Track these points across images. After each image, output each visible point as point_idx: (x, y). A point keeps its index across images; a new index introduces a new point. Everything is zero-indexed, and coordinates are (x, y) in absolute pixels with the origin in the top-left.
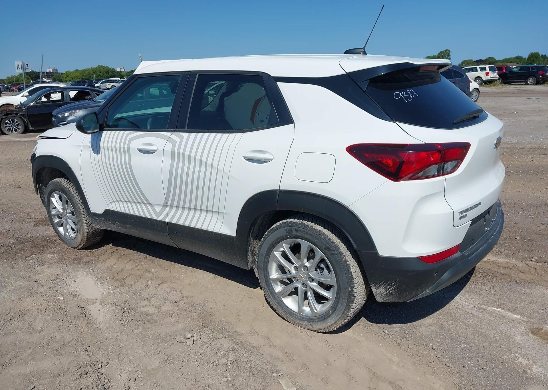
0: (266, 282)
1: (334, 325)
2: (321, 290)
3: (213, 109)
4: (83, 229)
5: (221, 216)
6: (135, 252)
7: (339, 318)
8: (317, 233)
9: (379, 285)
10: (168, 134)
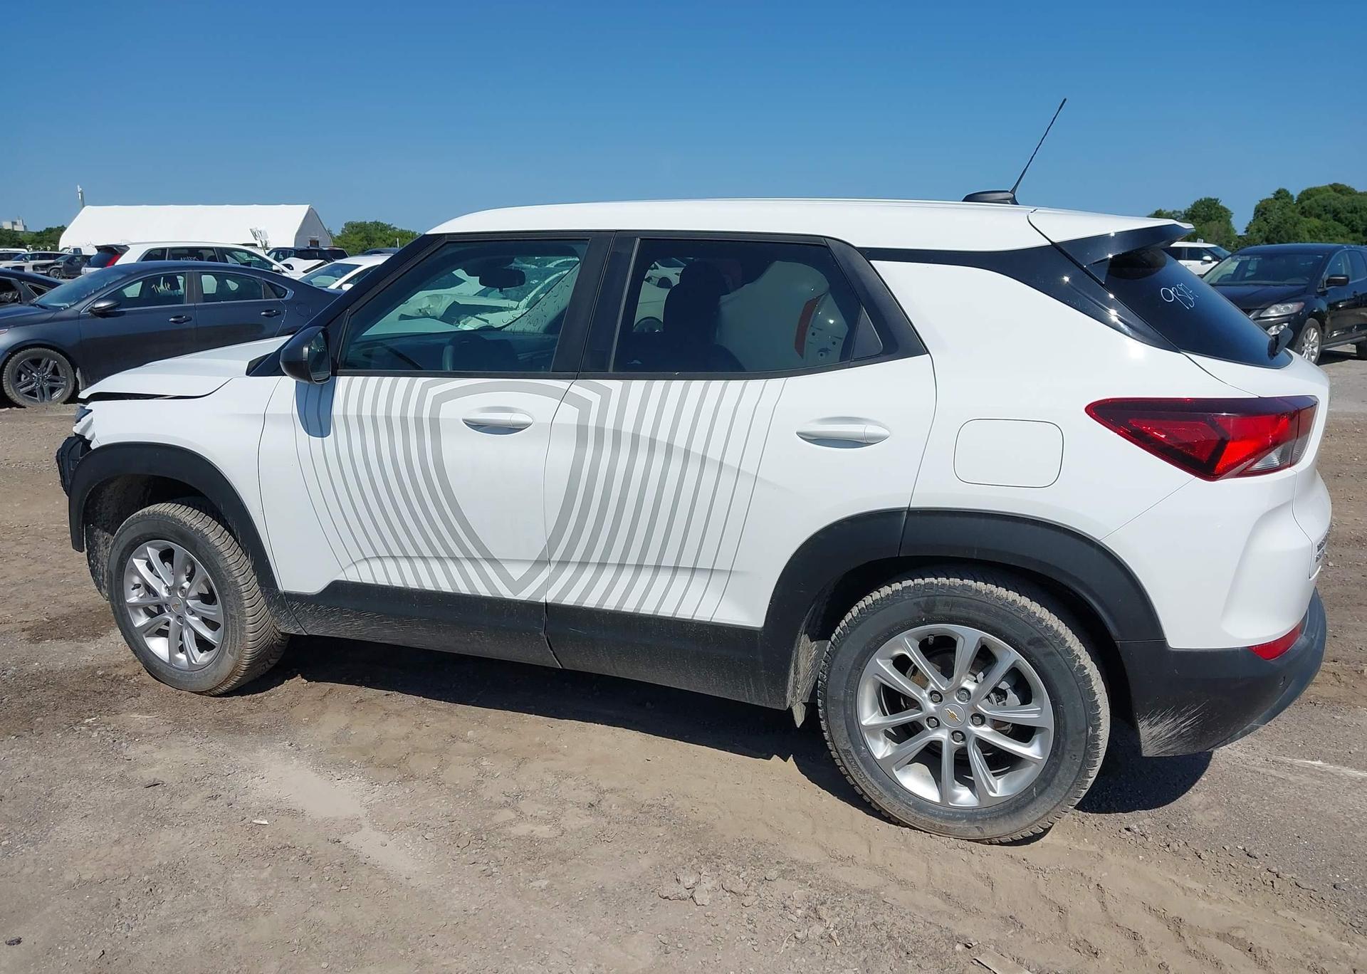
0: (849, 735)
1: (1040, 821)
2: (1009, 741)
3: (537, 328)
4: (243, 637)
5: (718, 580)
6: (385, 692)
7: (1058, 803)
8: (1007, 607)
9: (1159, 717)
10: (562, 384)
